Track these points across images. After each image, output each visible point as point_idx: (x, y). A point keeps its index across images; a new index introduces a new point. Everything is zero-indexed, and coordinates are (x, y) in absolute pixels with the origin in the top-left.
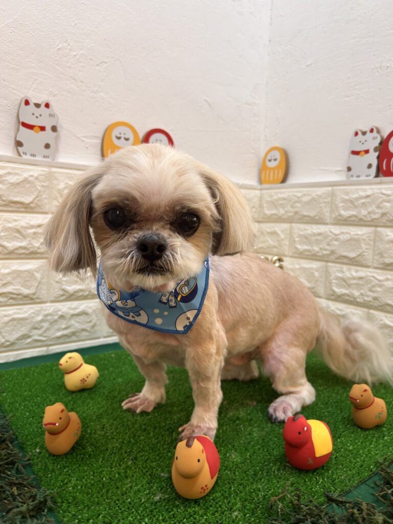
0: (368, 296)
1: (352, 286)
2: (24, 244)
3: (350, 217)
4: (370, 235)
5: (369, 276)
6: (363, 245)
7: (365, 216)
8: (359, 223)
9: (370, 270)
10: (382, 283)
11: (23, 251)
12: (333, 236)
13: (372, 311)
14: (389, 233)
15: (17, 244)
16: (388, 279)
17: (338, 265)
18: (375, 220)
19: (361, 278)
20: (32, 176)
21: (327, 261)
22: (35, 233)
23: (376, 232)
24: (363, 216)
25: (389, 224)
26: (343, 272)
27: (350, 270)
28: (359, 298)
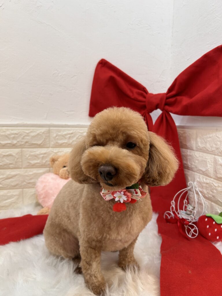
0: (210, 194)
1: (204, 187)
2: (38, 161)
3: (203, 148)
4: (212, 159)
5: (211, 183)
6: (208, 165)
7: (209, 148)
8: (207, 152)
9: (212, 179)
10: (216, 188)
11: (38, 165)
12: (196, 158)
13: (213, 203)
14: (220, 160)
15: (36, 162)
16: (219, 186)
17: (198, 174)
18: (214, 151)
19: (207, 183)
20: (41, 132)
21: (194, 171)
22: (43, 157)
23: (214, 158)
24: (208, 148)
25: (220, 154)
26: (200, 179)
27: (203, 177)
28: (206, 195)
